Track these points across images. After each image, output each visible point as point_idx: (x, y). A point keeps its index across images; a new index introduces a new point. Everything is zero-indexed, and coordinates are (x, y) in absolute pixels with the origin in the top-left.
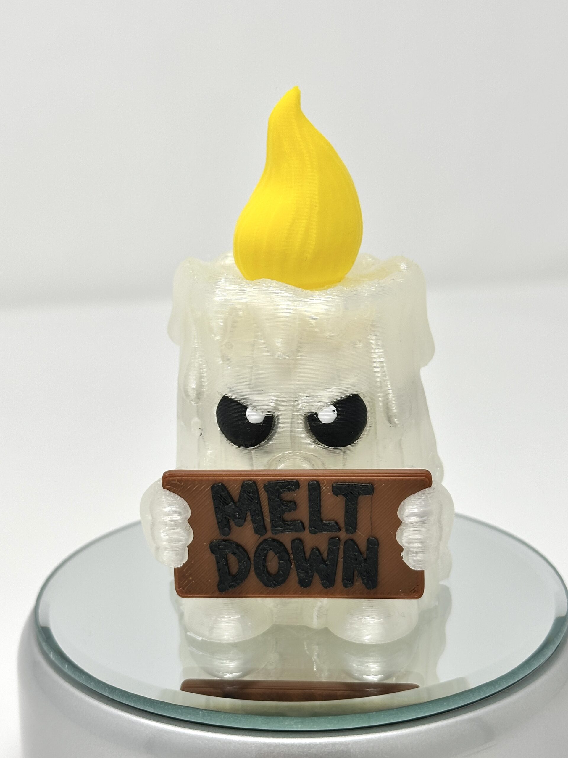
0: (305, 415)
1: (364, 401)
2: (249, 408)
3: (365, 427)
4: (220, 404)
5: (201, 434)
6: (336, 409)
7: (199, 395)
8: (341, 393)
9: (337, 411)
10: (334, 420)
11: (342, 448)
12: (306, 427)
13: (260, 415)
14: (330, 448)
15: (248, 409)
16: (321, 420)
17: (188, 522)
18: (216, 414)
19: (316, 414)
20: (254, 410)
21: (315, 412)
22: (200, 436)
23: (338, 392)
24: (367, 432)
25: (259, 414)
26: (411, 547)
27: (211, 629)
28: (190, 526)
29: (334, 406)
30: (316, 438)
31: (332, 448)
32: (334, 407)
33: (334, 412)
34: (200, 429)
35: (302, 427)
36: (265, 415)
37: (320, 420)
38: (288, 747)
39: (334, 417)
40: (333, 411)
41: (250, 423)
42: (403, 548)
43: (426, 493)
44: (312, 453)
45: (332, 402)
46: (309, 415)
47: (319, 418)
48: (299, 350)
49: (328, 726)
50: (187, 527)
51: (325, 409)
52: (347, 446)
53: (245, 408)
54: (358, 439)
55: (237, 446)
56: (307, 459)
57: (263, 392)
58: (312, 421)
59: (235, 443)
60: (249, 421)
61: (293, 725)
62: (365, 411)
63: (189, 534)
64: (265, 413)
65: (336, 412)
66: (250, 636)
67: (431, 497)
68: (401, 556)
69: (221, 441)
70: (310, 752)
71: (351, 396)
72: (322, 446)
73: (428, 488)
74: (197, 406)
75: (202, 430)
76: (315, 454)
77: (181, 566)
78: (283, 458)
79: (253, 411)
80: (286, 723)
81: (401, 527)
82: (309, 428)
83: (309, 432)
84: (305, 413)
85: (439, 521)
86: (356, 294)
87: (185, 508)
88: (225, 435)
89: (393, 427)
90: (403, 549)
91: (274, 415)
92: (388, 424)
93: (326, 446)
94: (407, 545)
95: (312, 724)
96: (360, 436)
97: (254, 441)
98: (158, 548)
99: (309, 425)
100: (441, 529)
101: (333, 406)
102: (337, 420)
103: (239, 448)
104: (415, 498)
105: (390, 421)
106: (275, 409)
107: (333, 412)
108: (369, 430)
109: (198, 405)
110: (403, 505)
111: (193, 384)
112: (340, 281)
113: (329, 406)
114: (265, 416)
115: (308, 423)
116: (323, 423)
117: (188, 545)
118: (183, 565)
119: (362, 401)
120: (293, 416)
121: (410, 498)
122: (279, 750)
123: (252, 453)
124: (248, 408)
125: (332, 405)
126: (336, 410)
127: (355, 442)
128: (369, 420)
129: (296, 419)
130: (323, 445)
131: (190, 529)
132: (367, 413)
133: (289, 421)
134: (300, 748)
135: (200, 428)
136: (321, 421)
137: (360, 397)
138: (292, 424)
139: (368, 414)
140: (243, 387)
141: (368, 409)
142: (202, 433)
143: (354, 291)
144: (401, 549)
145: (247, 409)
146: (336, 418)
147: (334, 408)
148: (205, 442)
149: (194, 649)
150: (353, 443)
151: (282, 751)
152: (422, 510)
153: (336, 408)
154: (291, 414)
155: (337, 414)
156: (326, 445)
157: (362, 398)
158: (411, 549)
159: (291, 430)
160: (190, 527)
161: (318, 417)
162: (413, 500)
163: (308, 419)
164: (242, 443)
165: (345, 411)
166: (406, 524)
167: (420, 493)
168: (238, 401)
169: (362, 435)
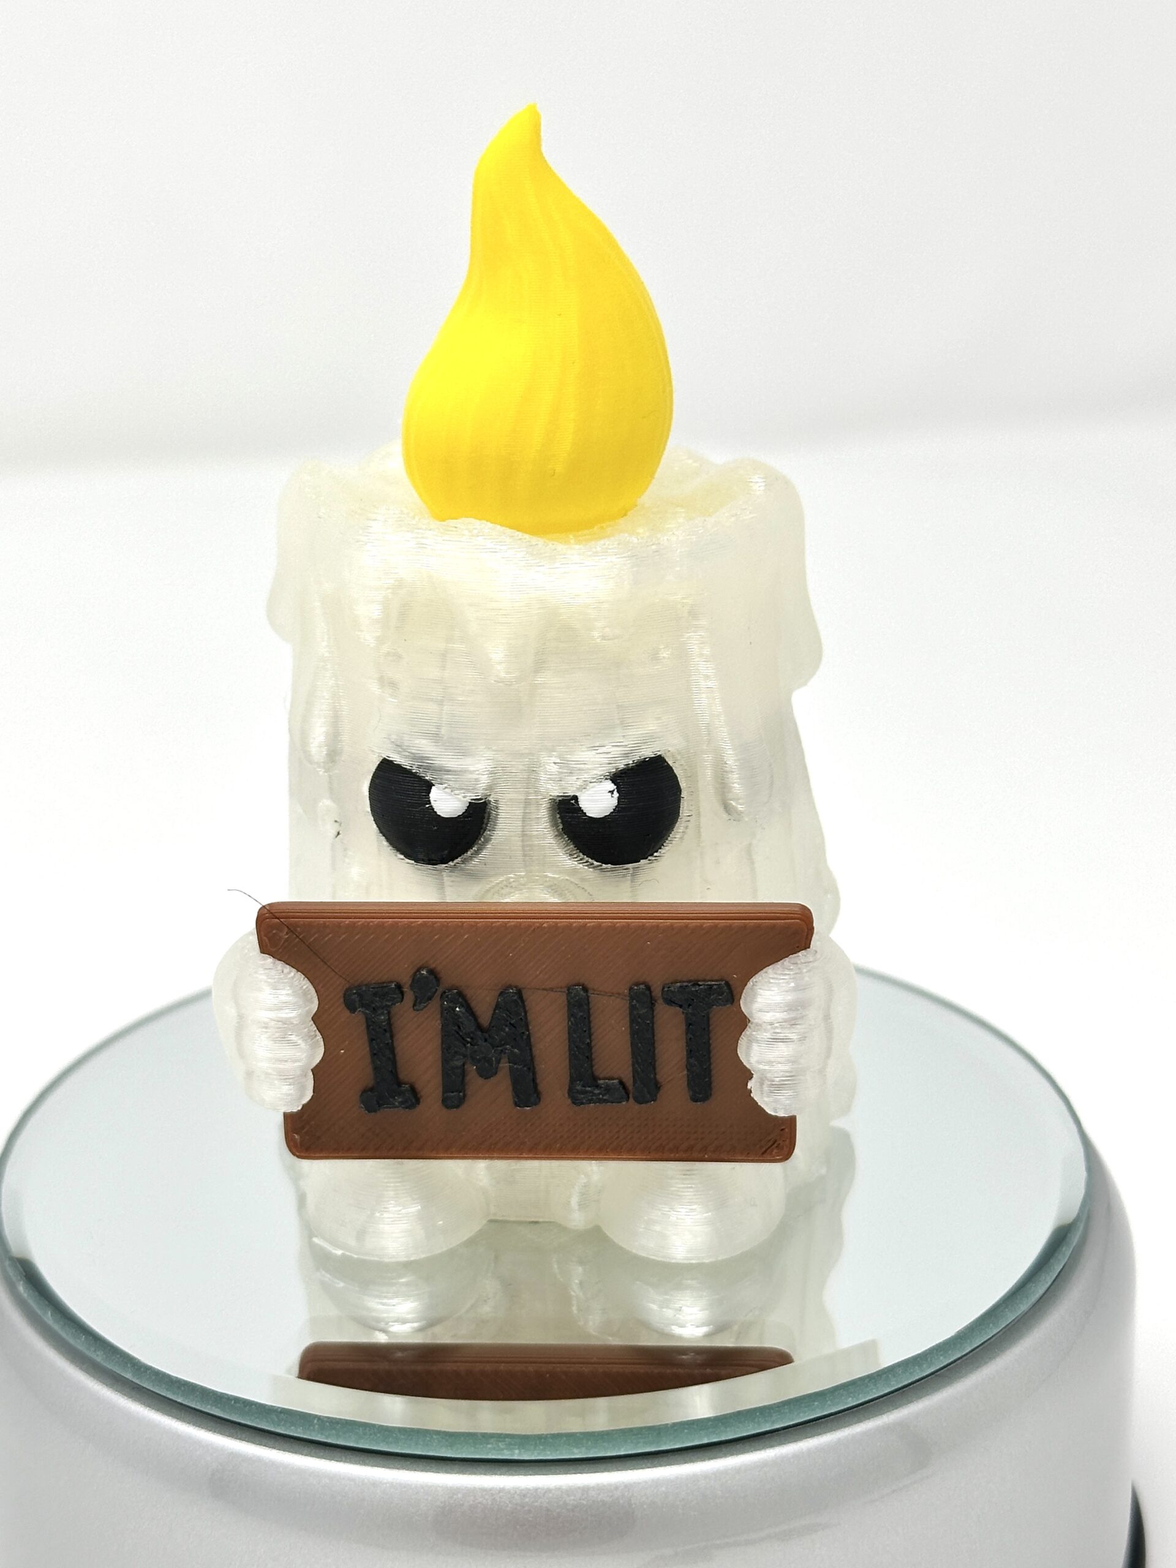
0: (550, 799)
1: (674, 768)
2: (437, 785)
3: (676, 823)
4: (375, 776)
5: (338, 834)
6: (615, 787)
7: (333, 755)
8: (626, 755)
9: (618, 792)
10: (612, 811)
11: (630, 866)
12: (554, 824)
13: (459, 800)
14: (604, 866)
15: (433, 787)
16: (584, 811)
17: (313, 1020)
18: (367, 794)
19: (575, 798)
20: (446, 790)
21: (572, 794)
22: (336, 837)
23: (619, 753)
24: (680, 832)
25: (458, 798)
26: (769, 1071)
27: (361, 1235)
28: (316, 1028)
29: (613, 782)
30: (575, 847)
31: (609, 866)
32: (613, 785)
33: (613, 793)
34: (336, 821)
35: (545, 824)
36: (468, 799)
37: (582, 810)
38: (492, 1495)
39: (610, 805)
40: (610, 792)
41: (439, 816)
42: (752, 1072)
43: (799, 962)
44: (567, 878)
45: (608, 774)
46: (559, 800)
47: (580, 806)
48: (539, 666)
49: (575, 1450)
50: (309, 1031)
51: (593, 787)
52: (639, 861)
53: (429, 785)
54: (662, 847)
55: (413, 862)
56: (554, 888)
57: (464, 753)
58: (567, 812)
59: (407, 856)
60: (436, 812)
61: (503, 1450)
62: (676, 789)
63: (313, 1047)
64: (470, 796)
65: (616, 795)
66: (440, 1247)
67: (809, 971)
68: (749, 1087)
69: (379, 851)
70: (536, 1504)
71: (647, 759)
72: (587, 862)
73: (803, 951)
74: (330, 777)
75: (340, 825)
76: (572, 880)
77: (300, 1108)
78: (507, 886)
79: (446, 793)
80: (489, 1446)
81: (748, 1032)
82: (561, 827)
83: (561, 834)
84: (551, 795)
85: (827, 1017)
86: (657, 551)
87: (305, 993)
88: (388, 839)
89: (734, 820)
90: (753, 1074)
91: (488, 800)
92: (725, 816)
93: (596, 863)
94: (761, 1067)
95: (541, 1447)
96: (667, 842)
97: (446, 852)
98: (249, 1074)
99: (560, 821)
100: (829, 1031)
101: (611, 782)
102: (618, 809)
103: (416, 866)
104: (776, 973)
105: (727, 808)
106: (490, 787)
107: (610, 794)
108: (687, 827)
109: (331, 774)
110: (752, 989)
111: (319, 734)
112: (625, 515)
113: (601, 782)
114: (470, 803)
115: (558, 816)
116: (589, 817)
117: (312, 1067)
118: (304, 1106)
119: (670, 769)
120: (527, 803)
121: (766, 972)
122: (473, 1501)
123: (442, 875)
124: (434, 785)
125: (606, 779)
126: (616, 790)
127: (655, 854)
128: (686, 807)
129: (533, 808)
130: (590, 860)
131: (316, 1036)
132: (681, 794)
133: (519, 812)
134: (516, 1496)
135: (336, 819)
136: (585, 813)
137: (666, 761)
138: (525, 819)
139: (682, 796)
140: (424, 742)
141: (683, 784)
142: (341, 832)
143: (653, 545)
144: (748, 1075)
145: (431, 788)
146: (616, 807)
147: (612, 787)
148: (345, 850)
149: (329, 1275)
150: (652, 855)
151: (479, 1503)
152: (789, 997)
153: (615, 785)
154: (522, 797)
155: (619, 799)
156: (597, 861)
157: (670, 763)
158: (769, 1075)
159: (523, 831)
160: (317, 1031)
161: (578, 805)
162: (773, 978)
163: (559, 809)
164: (421, 856)
165: (634, 792)
166: (757, 1025)
167: (786, 962)
168: (414, 771)
169: (669, 839)
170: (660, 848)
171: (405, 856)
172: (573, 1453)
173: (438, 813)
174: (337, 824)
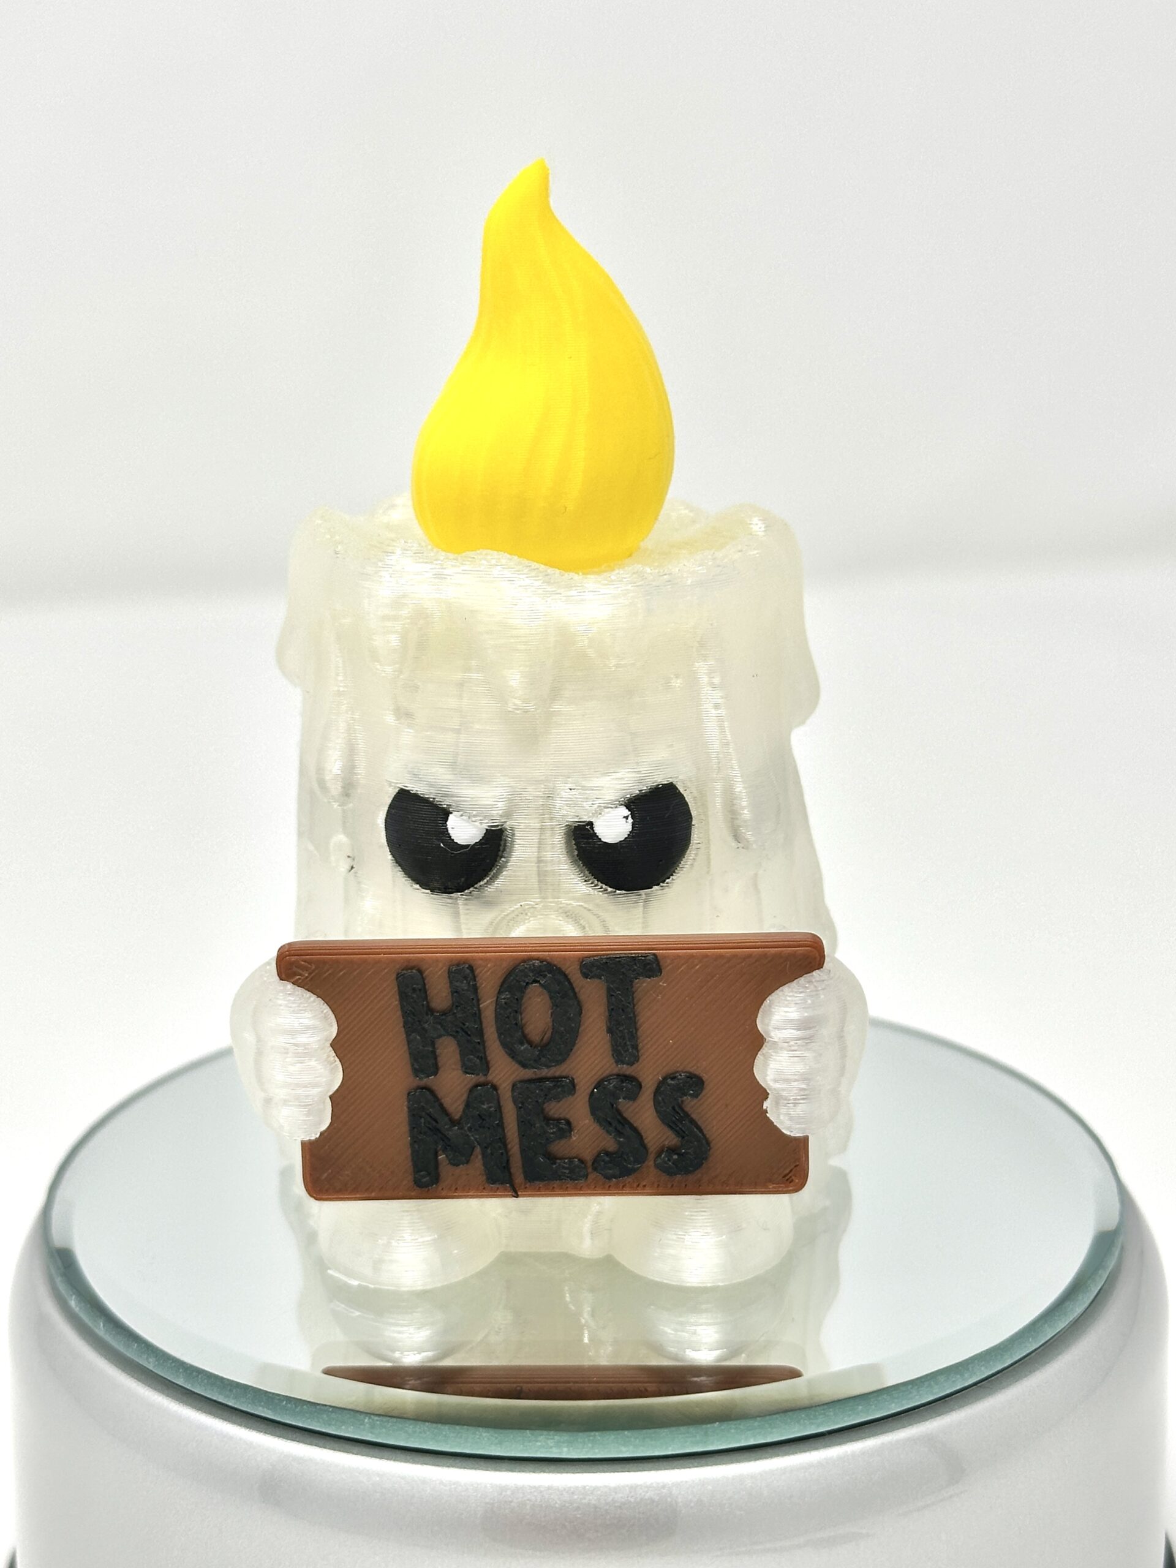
0: (567, 825)
1: (685, 795)
2: (455, 813)
3: (687, 850)
4: (392, 806)
5: (352, 868)
6: (630, 813)
7: (348, 788)
8: (640, 781)
9: (632, 817)
10: (626, 836)
11: (642, 892)
12: (569, 852)
13: (476, 827)
14: (618, 892)
15: (451, 815)
16: (600, 837)
17: (331, 1046)
18: (383, 826)
19: (591, 824)
20: (463, 817)
21: (588, 820)
22: (350, 871)
23: (634, 779)
24: (691, 859)
25: (474, 825)
26: (784, 1090)
27: (377, 1265)
28: (334, 1054)
29: (627, 808)
30: (590, 873)
31: (624, 892)
32: (627, 810)
33: (627, 819)
34: (349, 857)
35: (561, 850)
36: (485, 826)
37: (597, 836)
38: (541, 1492)
39: (625, 831)
40: (624, 817)
41: (457, 843)
42: (768, 1091)
43: (814, 980)
44: (582, 904)
45: (623, 799)
46: (575, 826)
47: (595, 832)
48: (555, 694)
49: (623, 1449)
50: (328, 1056)
51: (607, 813)
52: (651, 888)
53: (446, 813)
54: (674, 874)
55: (428, 891)
56: (569, 915)
57: (481, 780)
58: (583, 838)
59: (424, 885)
60: (453, 840)
61: (551, 1447)
62: (688, 817)
63: (333, 1071)
64: (487, 824)
65: (630, 820)
66: (458, 1275)
67: (823, 989)
68: (764, 1107)
69: (394, 881)
70: (584, 1501)
71: (660, 786)
72: (601, 888)
73: (817, 971)
74: (344, 811)
75: (354, 859)
76: (586, 906)
77: (318, 1136)
78: (522, 913)
79: (463, 819)
80: (539, 1444)
81: (765, 1050)
82: (576, 853)
83: (577, 861)
84: (567, 821)
85: (841, 1037)
86: (670, 581)
87: (326, 1017)
88: (404, 870)
89: (743, 848)
90: (768, 1094)
91: (504, 828)
92: (734, 844)
93: (610, 889)
94: (777, 1086)
96: (678, 869)
97: (463, 879)
98: (268, 1101)
99: (575, 847)
100: (843, 1049)
101: (625, 808)
102: (632, 835)
103: (432, 895)
104: (792, 992)
105: (737, 837)
106: (508, 814)
107: (625, 819)
108: (696, 855)
109: (345, 808)
110: (770, 1006)
111: (334, 766)
112: (632, 555)
113: (616, 807)
114: (487, 830)
115: (574, 842)
116: (605, 843)
117: (331, 1093)
118: (321, 1134)
119: (682, 796)
120: (542, 830)
121: (782, 991)
122: (522, 1498)
123: (458, 904)
124: (451, 813)
125: (622, 805)
126: (630, 816)
127: (667, 880)
128: (696, 836)
129: (548, 833)
130: (604, 886)
131: (335, 1061)
132: (692, 821)
133: (534, 838)
134: (564, 1493)
135: (349, 854)
136: (600, 839)
137: (677, 789)
138: (541, 845)
139: (693, 823)
140: (441, 770)
141: (694, 813)
142: (354, 866)
143: (665, 575)
144: (764, 1094)
145: (448, 816)
146: (630, 832)
147: (627, 812)
148: (359, 883)
149: (343, 1306)
150: (663, 882)
151: (528, 1500)
152: (806, 1014)
153: (629, 811)
154: (538, 825)
155: (633, 824)
156: (610, 887)
157: (682, 790)
158: (784, 1094)
159: (538, 857)
160: (336, 1057)
161: (594, 831)
162: (790, 996)
163: (574, 835)
164: (436, 885)
165: (648, 818)
166: (775, 1043)
167: (802, 980)
168: (431, 800)
169: (681, 866)
170: (672, 875)
171: (420, 886)
172: (621, 1452)
173: (455, 841)
174: (349, 859)
